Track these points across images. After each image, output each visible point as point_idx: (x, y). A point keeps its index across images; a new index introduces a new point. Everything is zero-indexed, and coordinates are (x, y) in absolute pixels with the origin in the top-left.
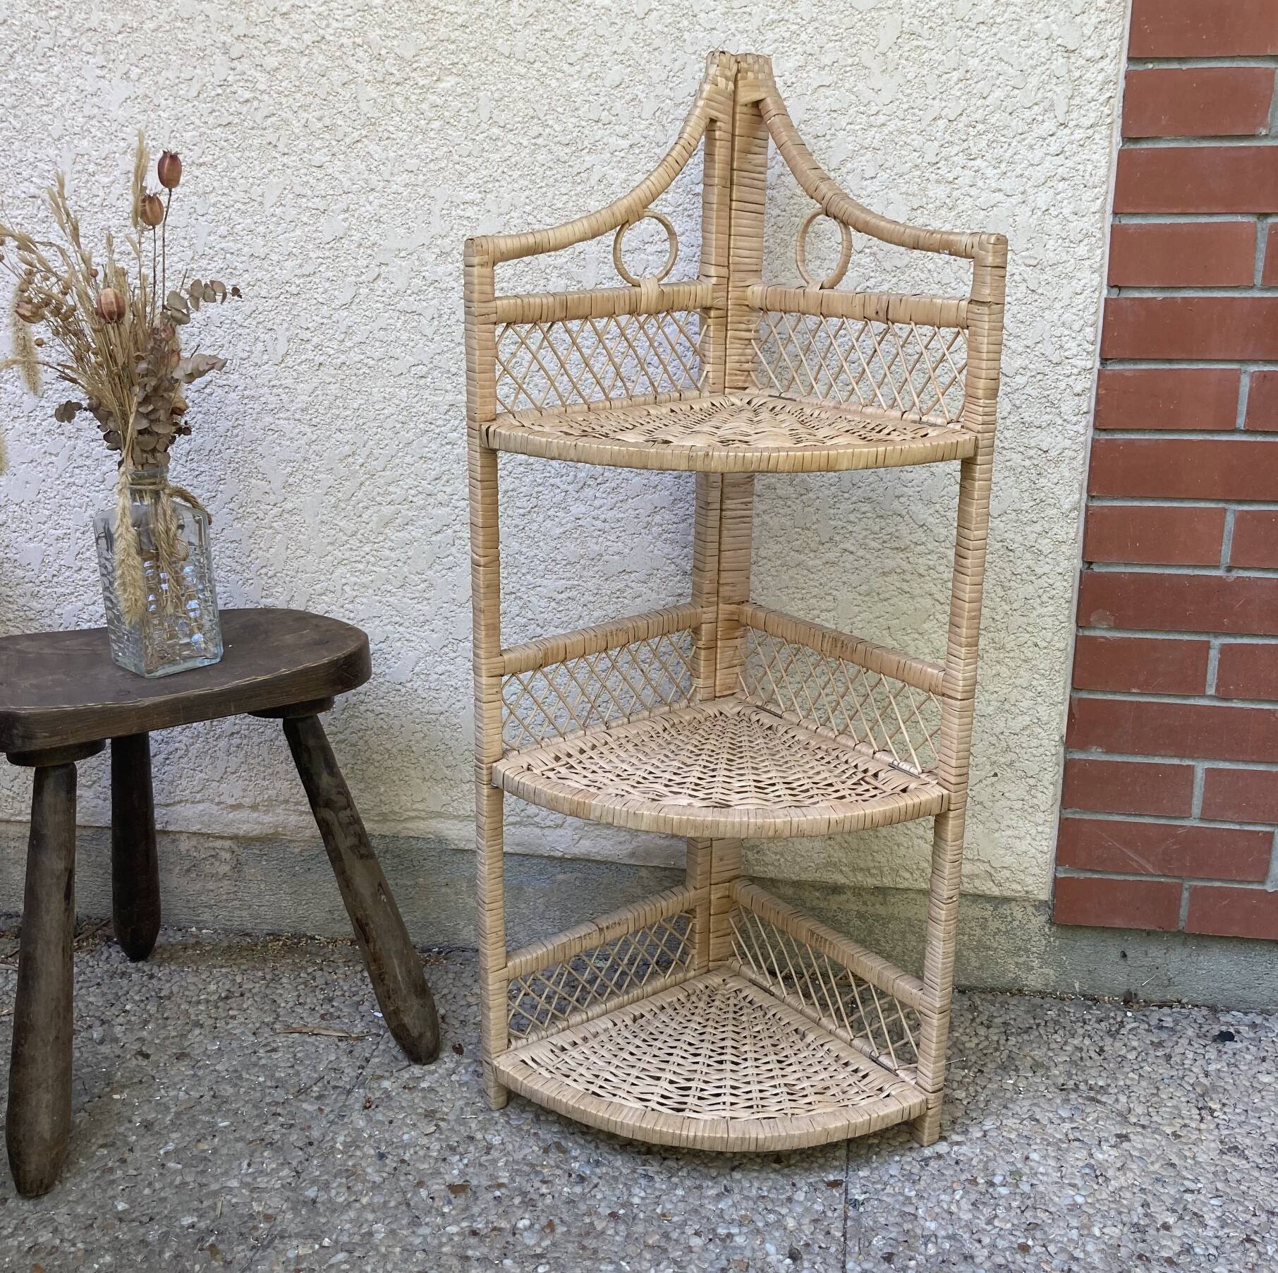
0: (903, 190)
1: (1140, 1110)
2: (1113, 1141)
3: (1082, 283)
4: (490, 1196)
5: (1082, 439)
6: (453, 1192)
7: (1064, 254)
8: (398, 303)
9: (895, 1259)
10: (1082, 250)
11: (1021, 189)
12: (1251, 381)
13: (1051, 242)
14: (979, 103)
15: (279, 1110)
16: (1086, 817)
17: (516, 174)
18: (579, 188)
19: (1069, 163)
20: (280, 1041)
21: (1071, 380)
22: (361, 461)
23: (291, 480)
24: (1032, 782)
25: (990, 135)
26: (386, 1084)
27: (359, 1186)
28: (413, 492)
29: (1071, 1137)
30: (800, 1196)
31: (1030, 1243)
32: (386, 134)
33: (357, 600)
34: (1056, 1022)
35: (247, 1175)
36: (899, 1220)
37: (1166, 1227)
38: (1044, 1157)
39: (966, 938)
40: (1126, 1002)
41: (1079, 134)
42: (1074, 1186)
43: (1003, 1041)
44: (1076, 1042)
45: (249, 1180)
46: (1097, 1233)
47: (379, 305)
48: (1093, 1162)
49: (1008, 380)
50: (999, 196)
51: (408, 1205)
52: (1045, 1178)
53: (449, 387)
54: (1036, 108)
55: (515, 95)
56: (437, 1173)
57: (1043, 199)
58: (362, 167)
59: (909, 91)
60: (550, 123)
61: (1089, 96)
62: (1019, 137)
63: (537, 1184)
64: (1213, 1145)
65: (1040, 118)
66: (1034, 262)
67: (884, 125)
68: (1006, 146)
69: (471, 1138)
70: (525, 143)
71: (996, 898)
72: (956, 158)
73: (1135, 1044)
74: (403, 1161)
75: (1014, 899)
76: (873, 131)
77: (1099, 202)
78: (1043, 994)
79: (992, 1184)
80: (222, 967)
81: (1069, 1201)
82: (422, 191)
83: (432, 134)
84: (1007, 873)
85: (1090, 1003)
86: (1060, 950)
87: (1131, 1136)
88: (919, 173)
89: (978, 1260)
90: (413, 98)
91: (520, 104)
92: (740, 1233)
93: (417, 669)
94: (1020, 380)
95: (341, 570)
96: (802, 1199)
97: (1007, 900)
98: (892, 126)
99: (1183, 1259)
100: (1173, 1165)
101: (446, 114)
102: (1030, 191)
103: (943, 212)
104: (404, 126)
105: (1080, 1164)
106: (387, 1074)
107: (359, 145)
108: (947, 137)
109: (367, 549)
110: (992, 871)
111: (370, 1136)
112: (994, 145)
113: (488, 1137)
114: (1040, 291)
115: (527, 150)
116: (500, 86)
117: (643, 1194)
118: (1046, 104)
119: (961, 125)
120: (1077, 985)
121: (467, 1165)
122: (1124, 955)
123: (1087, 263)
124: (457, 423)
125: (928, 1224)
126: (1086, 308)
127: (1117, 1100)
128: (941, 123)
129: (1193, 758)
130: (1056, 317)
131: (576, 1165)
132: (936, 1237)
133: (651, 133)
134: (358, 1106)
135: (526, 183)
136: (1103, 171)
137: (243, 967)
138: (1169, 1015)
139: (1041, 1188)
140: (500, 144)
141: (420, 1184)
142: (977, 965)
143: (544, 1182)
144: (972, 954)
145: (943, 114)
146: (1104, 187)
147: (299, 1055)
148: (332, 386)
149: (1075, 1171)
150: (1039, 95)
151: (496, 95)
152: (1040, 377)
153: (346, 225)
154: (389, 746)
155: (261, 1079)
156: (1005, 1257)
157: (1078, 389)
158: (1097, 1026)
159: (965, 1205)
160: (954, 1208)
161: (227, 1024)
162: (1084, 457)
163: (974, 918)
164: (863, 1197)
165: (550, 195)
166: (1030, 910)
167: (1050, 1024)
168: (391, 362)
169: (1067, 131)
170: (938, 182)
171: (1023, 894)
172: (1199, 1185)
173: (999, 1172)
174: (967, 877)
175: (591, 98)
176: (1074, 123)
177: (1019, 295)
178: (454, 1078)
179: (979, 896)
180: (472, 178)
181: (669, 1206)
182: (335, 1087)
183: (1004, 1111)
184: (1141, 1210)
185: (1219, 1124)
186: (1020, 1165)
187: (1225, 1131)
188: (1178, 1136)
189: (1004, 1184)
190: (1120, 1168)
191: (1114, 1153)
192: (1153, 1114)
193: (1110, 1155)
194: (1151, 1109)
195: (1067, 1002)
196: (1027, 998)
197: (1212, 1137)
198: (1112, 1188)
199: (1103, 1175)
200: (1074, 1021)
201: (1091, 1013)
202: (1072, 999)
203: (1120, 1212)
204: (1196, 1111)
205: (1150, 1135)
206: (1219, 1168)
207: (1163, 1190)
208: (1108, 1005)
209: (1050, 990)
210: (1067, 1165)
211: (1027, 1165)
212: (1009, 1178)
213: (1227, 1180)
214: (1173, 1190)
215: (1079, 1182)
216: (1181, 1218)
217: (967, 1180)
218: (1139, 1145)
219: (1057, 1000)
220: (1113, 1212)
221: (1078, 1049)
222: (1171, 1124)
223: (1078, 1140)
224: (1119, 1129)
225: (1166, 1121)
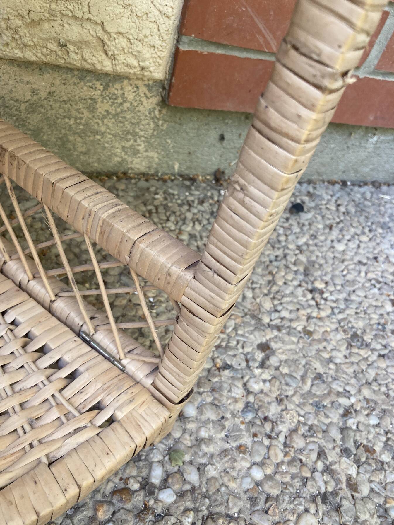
1: (268, 305)
2: (259, 356)
34: (166, 207)
37: (353, 485)
39: (72, 121)
40: (217, 181)
42: (241, 449)
44: (189, 229)
48: (251, 399)
64: (339, 337)
71: (107, 74)
75: (128, 78)
78: (145, 176)
81: (247, 484)
84: (122, 42)
85: (188, 183)
86: (167, 133)
87: (273, 345)
97: (118, 78)
100: (319, 377)
105: (240, 406)
110: (105, 38)
120: (176, 166)
122: (222, 138)
139: (211, 471)
142: (84, 150)
144: (79, 139)
149: (238, 421)
158: (200, 208)
163: (81, 99)
166: (143, 89)
167: (161, 210)
171: (137, 70)
172: (353, 400)
174: (74, 43)
179: (88, 71)
184: (320, 465)
185: (332, 308)
186: (177, 435)
187: (340, 316)
188: (309, 333)
189: (165, 484)
190: (279, 401)
191: (266, 376)
192: (279, 308)
193: (264, 381)
194: (276, 302)
195: (170, 184)
196: (133, 181)
197: (334, 326)
198: (282, 439)
199: (266, 419)
200: (180, 205)
201: (192, 195)
202: (172, 181)
203: (305, 481)
204: (310, 296)
205: (287, 338)
206: (355, 367)
207: (327, 421)
208: (204, 185)
209: (152, 172)
210: (228, 415)
211: (184, 431)
212: (168, 467)
213: (368, 384)
214: (335, 417)
215: (247, 440)
216: (358, 463)
217: (114, 492)
218: (284, 357)
219: (160, 183)
220: (297, 483)
221: (192, 236)
222: (298, 319)
223: (226, 367)
224: (258, 338)
225: (293, 316)
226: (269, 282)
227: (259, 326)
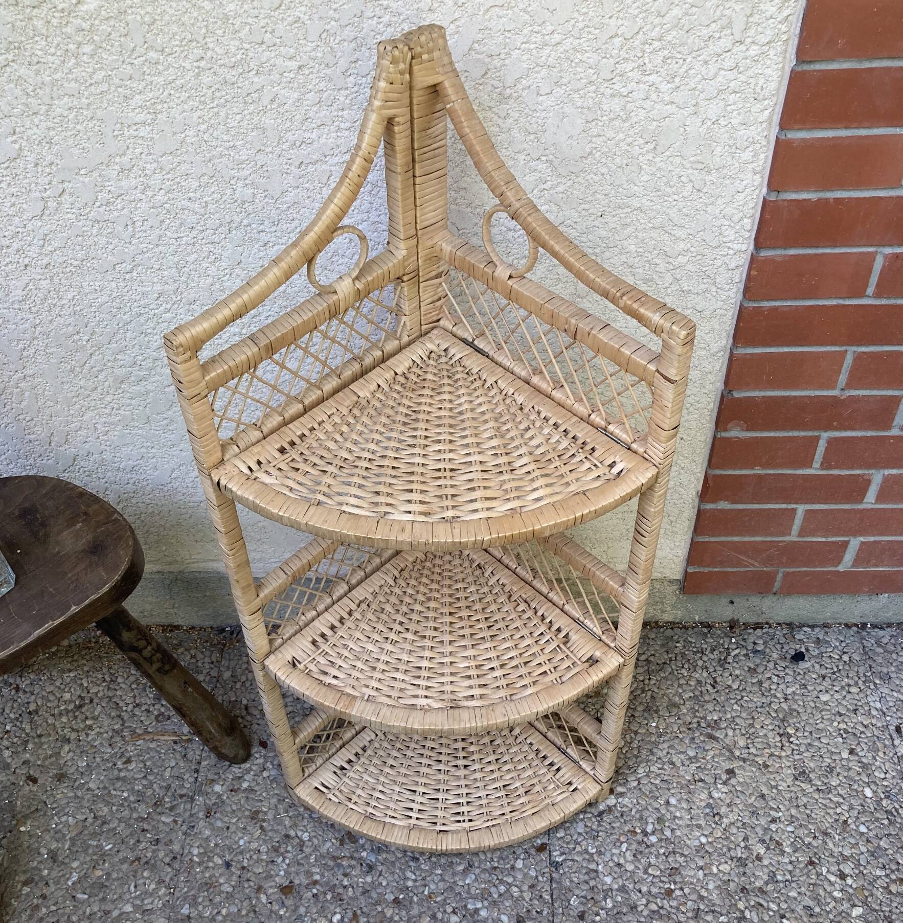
0: (579, 104)
1: (742, 743)
2: (724, 777)
3: (744, 183)
4: (309, 894)
5: (733, 301)
6: (284, 894)
7: (729, 159)
8: (90, 212)
9: (586, 915)
10: (747, 155)
11: (693, 102)
12: (885, 261)
13: (719, 149)
14: (656, 21)
15: (146, 826)
16: (712, 539)
17: (184, 95)
18: (252, 108)
19: (742, 78)
20: (131, 750)
21: (726, 259)
22: (87, 338)
23: (25, 354)
24: (673, 519)
25: (666, 52)
26: (218, 788)
27: (218, 899)
28: (140, 358)
29: (697, 778)
30: (519, 864)
31: (673, 887)
32: (35, 60)
33: (110, 433)
34: (683, 656)
35: (136, 897)
36: (586, 877)
37: (759, 858)
38: (679, 801)
40: (731, 627)
41: (754, 50)
42: (699, 826)
43: (646, 682)
44: (697, 676)
45: (138, 902)
46: (715, 870)
47: (70, 216)
48: (711, 801)
49: (671, 260)
50: (672, 108)
51: (255, 912)
52: (680, 823)
53: (155, 280)
54: (714, 25)
55: (167, 18)
56: (269, 877)
57: (713, 110)
58: (18, 92)
59: (585, 10)
60: (211, 45)
61: (768, 14)
62: (694, 54)
63: (340, 877)
64: (789, 772)
65: (718, 35)
66: (700, 166)
67: (559, 43)
68: (681, 61)
69: (287, 836)
70: (188, 66)
72: (630, 74)
73: (737, 672)
74: (243, 868)
76: (547, 50)
77: (767, 113)
78: (672, 625)
79: (646, 834)
80: (70, 671)
81: (697, 843)
82: (88, 113)
83: (85, 58)
85: (705, 630)
86: (687, 601)
87: (736, 771)
88: (594, 88)
89: (640, 909)
90: (55, 22)
91: (174, 28)
92: (483, 907)
93: (173, 476)
94: (682, 260)
95: (89, 414)
96: (521, 866)
98: (568, 44)
99: (770, 888)
100: (763, 796)
101: (95, 38)
102: (702, 103)
103: (616, 123)
104: (53, 50)
105: (703, 804)
106: (216, 777)
107: (8, 69)
108: (623, 54)
109: (109, 398)
111: (216, 845)
112: (669, 61)
113: (300, 834)
114: (705, 190)
115: (191, 74)
116: (149, 9)
117: (413, 877)
118: (724, 21)
119: (637, 43)
120: (697, 617)
121: (288, 865)
122: (732, 602)
123: (750, 166)
124: (169, 306)
125: (606, 879)
126: (746, 203)
127: (726, 735)
128: (617, 41)
129: (796, 503)
130: (717, 211)
131: (364, 854)
132: (611, 890)
133: (320, 55)
134: (201, 815)
135: (196, 104)
136: (773, 86)
137: (86, 669)
138: (761, 637)
139: (678, 833)
140: (160, 67)
141: (259, 889)
143: (345, 875)
145: (620, 33)
146: (774, 99)
147: (148, 764)
148: (42, 282)
149: (699, 811)
150: (718, 13)
151: (147, 19)
152: (699, 257)
153: (17, 146)
154: (162, 523)
155: (125, 794)
156: (656, 903)
157: (732, 266)
158: (710, 655)
159: (629, 856)
160: (622, 861)
161: (87, 735)
162: (733, 314)
164: (562, 858)
165: (222, 114)
166: (666, 584)
167: (679, 658)
168: (95, 261)
169: (743, 47)
170: (612, 95)
171: (662, 577)
172: (781, 814)
173: (650, 820)
175: (250, 20)
176: (749, 40)
177: (685, 194)
178: (265, 774)
180: (138, 100)
181: (433, 887)
182: (182, 796)
183: (651, 757)
184: (742, 844)
185: (793, 750)
186: (663, 812)
187: (797, 757)
188: (766, 766)
189: (653, 833)
190: (729, 805)
191: (725, 789)
192: (750, 746)
193: (722, 793)
194: (749, 741)
195: (690, 632)
196: (662, 630)
197: (788, 764)
198: (724, 826)
199: (718, 814)
200: (695, 653)
201: (706, 643)
202: (694, 628)
203: (729, 849)
204: (778, 739)
205: (748, 768)
206: (793, 794)
207: (756, 823)
208: (719, 632)
209: (677, 621)
210: (695, 807)
211: (668, 811)
212: (656, 826)
213: (798, 806)
214: (763, 822)
215: (702, 823)
216: (768, 849)
217: (629, 831)
218: (741, 780)
219: (683, 630)
220: (725, 850)
221: (699, 682)
222: (762, 755)
223: (701, 780)
224: (727, 765)
225: (759, 753)
226: (750, 725)
227: (732, 757)
